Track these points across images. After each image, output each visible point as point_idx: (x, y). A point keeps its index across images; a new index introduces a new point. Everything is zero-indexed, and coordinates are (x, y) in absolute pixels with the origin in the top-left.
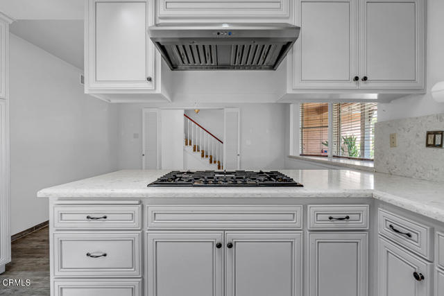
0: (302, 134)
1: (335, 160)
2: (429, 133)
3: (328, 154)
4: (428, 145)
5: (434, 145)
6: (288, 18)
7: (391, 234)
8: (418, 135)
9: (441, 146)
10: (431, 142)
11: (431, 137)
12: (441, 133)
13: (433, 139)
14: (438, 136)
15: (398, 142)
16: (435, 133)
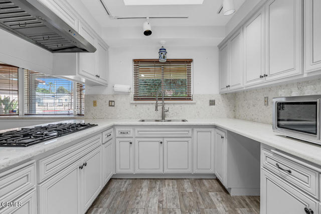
2: (110, 101)
3: (20, 113)
4: (109, 106)
5: (112, 106)
7: (121, 135)
8: (106, 102)
9: (114, 106)
10: (110, 104)
11: (111, 103)
12: (114, 101)
13: (111, 104)
14: (113, 103)
15: (97, 104)
16: (112, 101)
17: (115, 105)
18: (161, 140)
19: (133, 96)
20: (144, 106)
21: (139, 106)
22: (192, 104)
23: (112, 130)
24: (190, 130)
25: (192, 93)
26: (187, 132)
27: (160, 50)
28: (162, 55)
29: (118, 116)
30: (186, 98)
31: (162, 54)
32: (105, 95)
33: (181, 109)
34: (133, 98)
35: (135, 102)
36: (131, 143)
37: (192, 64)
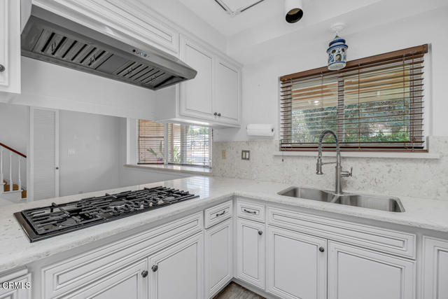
0: (139, 142)
1: (169, 167)
2: (243, 151)
3: (165, 162)
4: (242, 158)
5: (245, 159)
6: (176, 53)
8: (237, 152)
9: (248, 159)
10: (244, 157)
11: (244, 153)
12: (249, 152)
13: (245, 155)
14: (247, 153)
15: (227, 156)
16: (246, 151)
17: (251, 158)
18: (323, 244)
19: (279, 143)
20: (299, 161)
21: (288, 161)
22: (426, 160)
23: (230, 203)
24: (410, 238)
25: (425, 134)
26: (400, 243)
27: (331, 44)
28: (335, 54)
29: (255, 176)
30: (407, 145)
31: (334, 51)
32: (237, 142)
33: (389, 172)
34: (278, 146)
35: (281, 153)
36: (260, 233)
37: (426, 57)
